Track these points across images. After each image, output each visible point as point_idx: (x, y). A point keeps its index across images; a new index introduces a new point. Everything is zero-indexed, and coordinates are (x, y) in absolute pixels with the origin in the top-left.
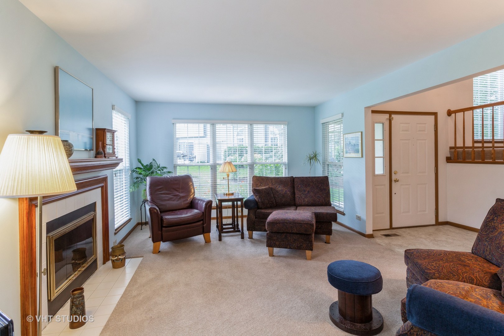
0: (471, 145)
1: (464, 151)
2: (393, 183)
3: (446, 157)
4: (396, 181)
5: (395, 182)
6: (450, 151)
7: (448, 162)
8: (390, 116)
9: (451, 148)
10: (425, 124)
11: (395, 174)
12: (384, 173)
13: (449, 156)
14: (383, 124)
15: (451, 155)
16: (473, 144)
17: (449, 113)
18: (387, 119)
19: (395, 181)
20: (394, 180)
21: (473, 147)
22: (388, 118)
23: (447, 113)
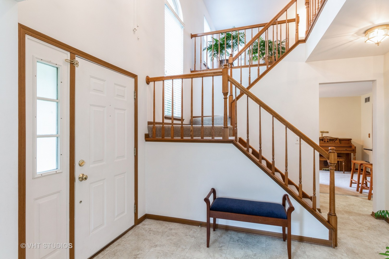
0: (161, 121)
1: (163, 127)
2: (77, 183)
3: (145, 134)
4: (83, 178)
5: (81, 181)
6: (148, 127)
7: (146, 141)
8: (72, 58)
9: (149, 123)
10: (125, 87)
11: (80, 165)
12: (59, 168)
13: (147, 133)
14: (57, 68)
15: (149, 131)
16: (163, 120)
17: (148, 81)
18: (66, 60)
19: (81, 179)
20: (79, 178)
21: (163, 123)
22: (69, 59)
23: (146, 80)
